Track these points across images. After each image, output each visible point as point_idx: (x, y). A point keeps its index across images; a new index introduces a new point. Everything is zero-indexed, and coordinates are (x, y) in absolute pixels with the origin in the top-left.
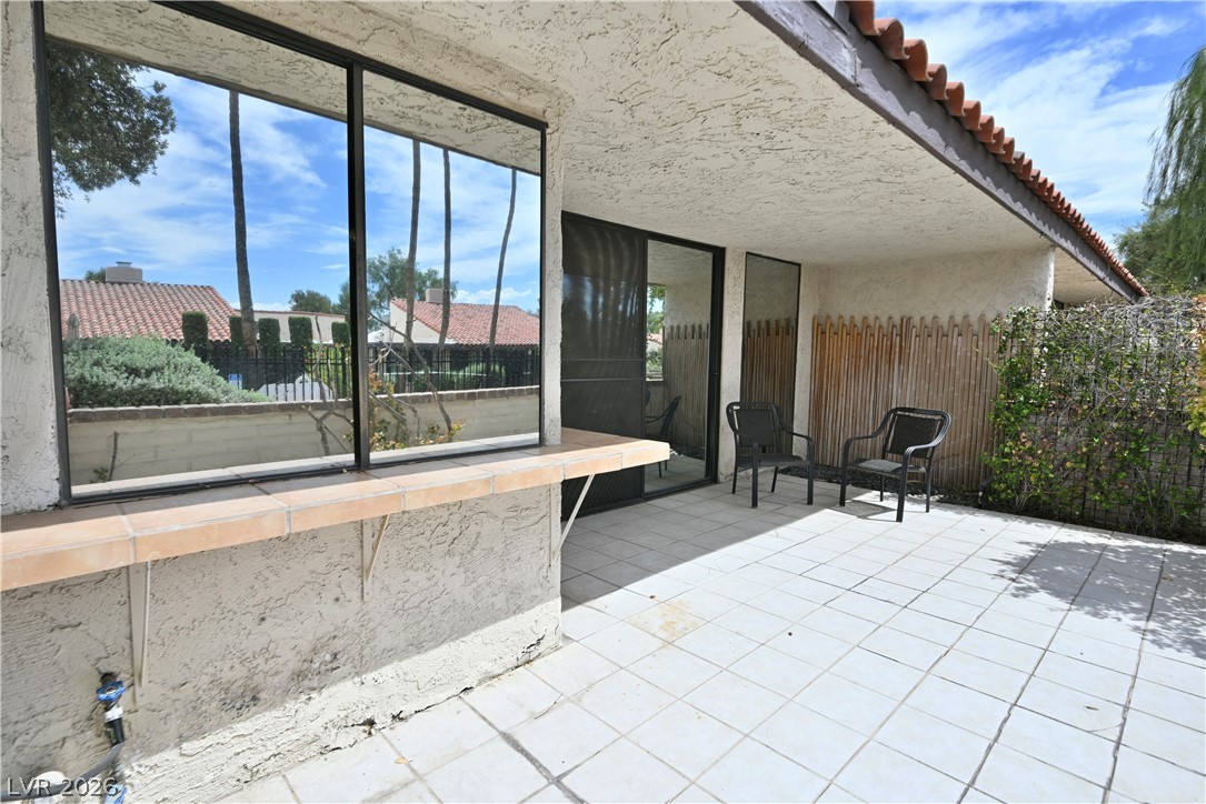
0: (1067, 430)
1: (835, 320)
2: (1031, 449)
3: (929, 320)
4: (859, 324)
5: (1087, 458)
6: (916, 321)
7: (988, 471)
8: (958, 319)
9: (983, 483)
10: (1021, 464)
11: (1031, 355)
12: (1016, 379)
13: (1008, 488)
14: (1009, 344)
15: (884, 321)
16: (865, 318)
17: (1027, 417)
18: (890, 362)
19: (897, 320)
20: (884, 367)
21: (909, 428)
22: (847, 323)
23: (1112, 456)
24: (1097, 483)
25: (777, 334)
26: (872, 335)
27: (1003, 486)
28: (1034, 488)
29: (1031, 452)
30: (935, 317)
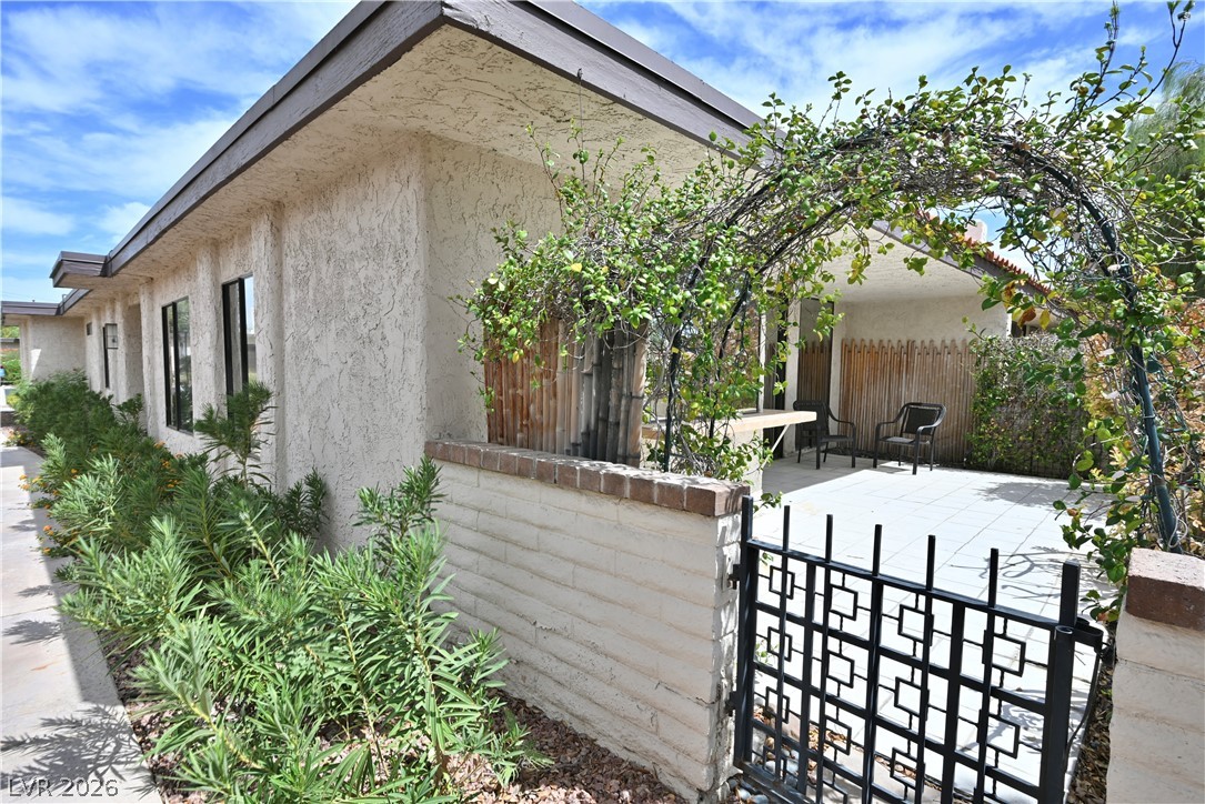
0: (1020, 416)
1: (858, 342)
2: (997, 429)
3: (927, 343)
4: (876, 346)
5: (1033, 433)
6: (918, 343)
7: (970, 445)
8: (948, 342)
9: (967, 452)
10: (991, 439)
11: (997, 367)
12: (988, 382)
13: (983, 454)
14: (982, 360)
15: (895, 344)
16: (881, 341)
17: (994, 407)
18: (900, 372)
19: (904, 343)
20: (895, 376)
21: (918, 416)
22: (868, 344)
23: (1048, 432)
24: (1038, 449)
25: (814, 352)
26: (886, 353)
27: (979, 454)
28: (999, 453)
29: (997, 431)
30: (932, 341)
